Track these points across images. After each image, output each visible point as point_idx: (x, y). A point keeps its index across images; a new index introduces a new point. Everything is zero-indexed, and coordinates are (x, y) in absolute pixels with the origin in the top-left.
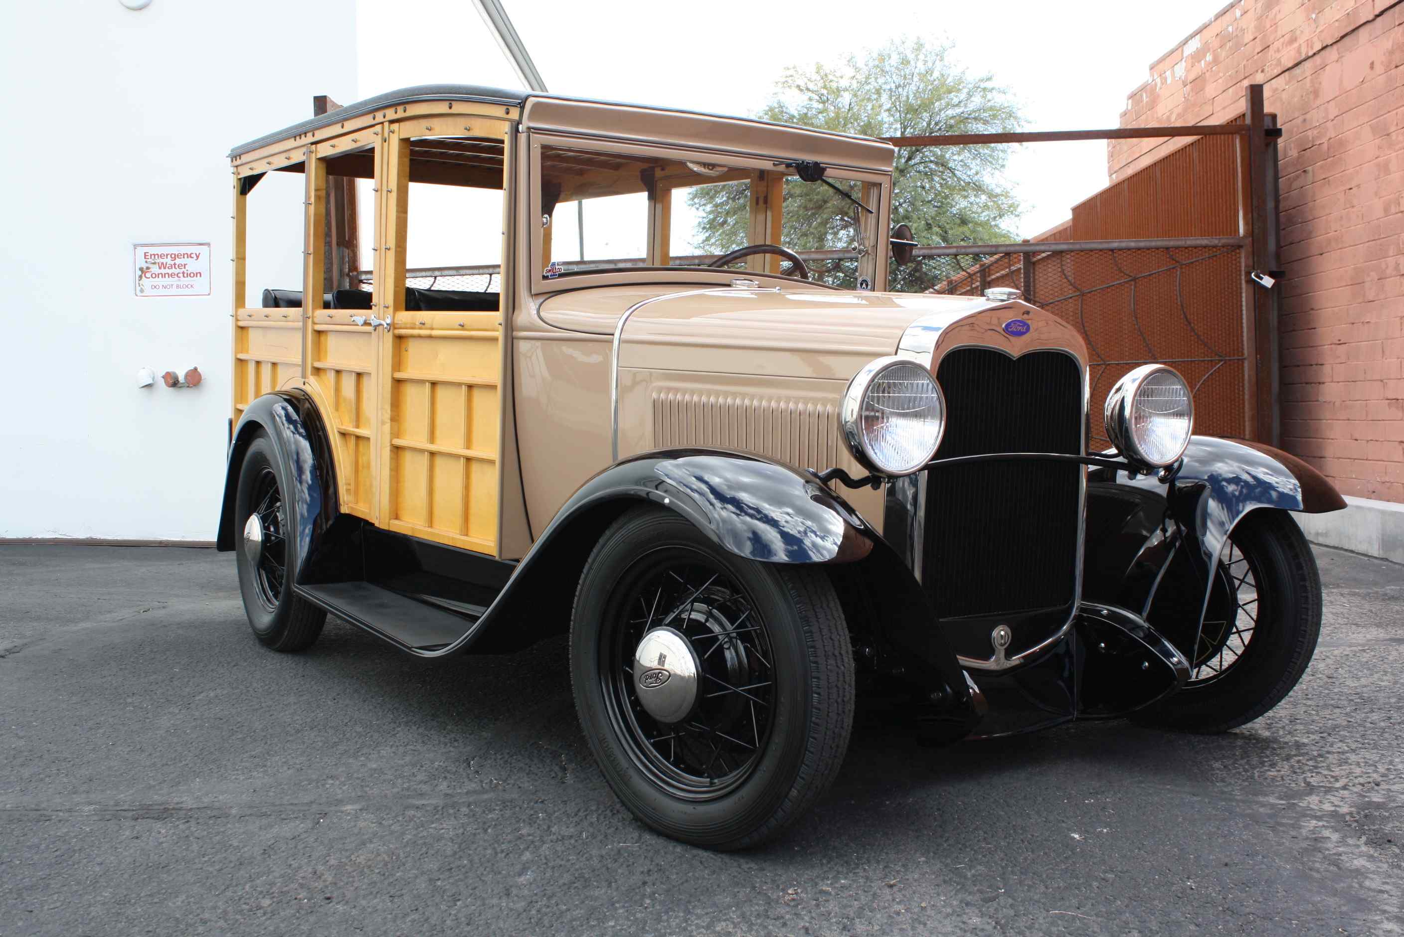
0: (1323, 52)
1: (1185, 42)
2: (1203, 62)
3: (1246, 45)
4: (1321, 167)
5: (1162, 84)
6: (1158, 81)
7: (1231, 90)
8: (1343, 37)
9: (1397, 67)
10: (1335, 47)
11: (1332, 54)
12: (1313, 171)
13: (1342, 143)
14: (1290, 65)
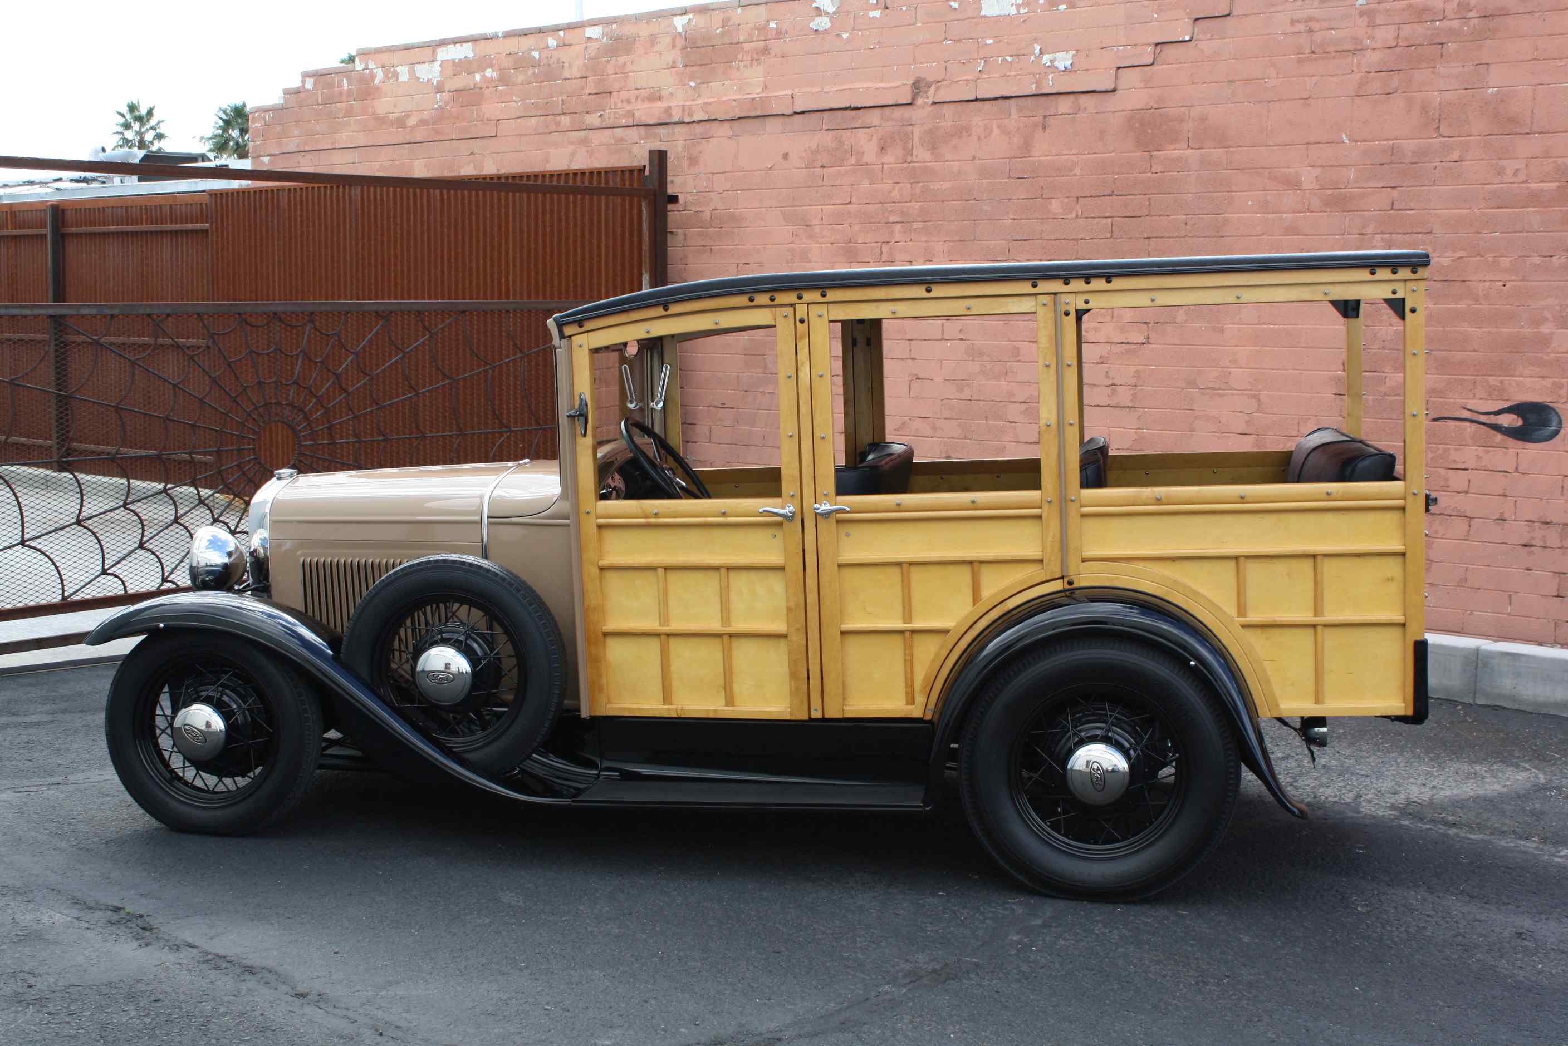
0: (708, 125)
1: (443, 43)
2: (478, 77)
3: (566, 79)
4: (700, 234)
5: (387, 77)
6: (380, 74)
7: (533, 119)
8: (740, 118)
9: (823, 167)
10: (727, 125)
11: (725, 129)
12: (685, 235)
13: (732, 217)
14: (652, 122)
